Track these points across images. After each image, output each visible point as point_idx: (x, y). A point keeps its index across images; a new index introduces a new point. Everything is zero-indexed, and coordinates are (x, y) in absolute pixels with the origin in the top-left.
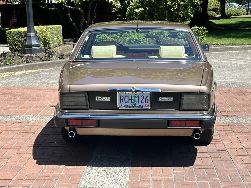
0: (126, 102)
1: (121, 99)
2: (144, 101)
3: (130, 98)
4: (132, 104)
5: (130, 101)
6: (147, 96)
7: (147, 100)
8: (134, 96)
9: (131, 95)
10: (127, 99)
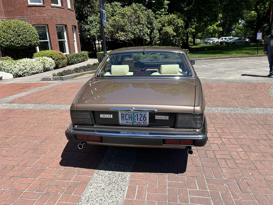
0: (127, 119)
1: (122, 117)
2: (142, 119)
3: (130, 116)
4: (132, 121)
5: (130, 118)
6: (145, 115)
7: (145, 118)
8: (134, 114)
9: (131, 113)
10: (127, 117)
